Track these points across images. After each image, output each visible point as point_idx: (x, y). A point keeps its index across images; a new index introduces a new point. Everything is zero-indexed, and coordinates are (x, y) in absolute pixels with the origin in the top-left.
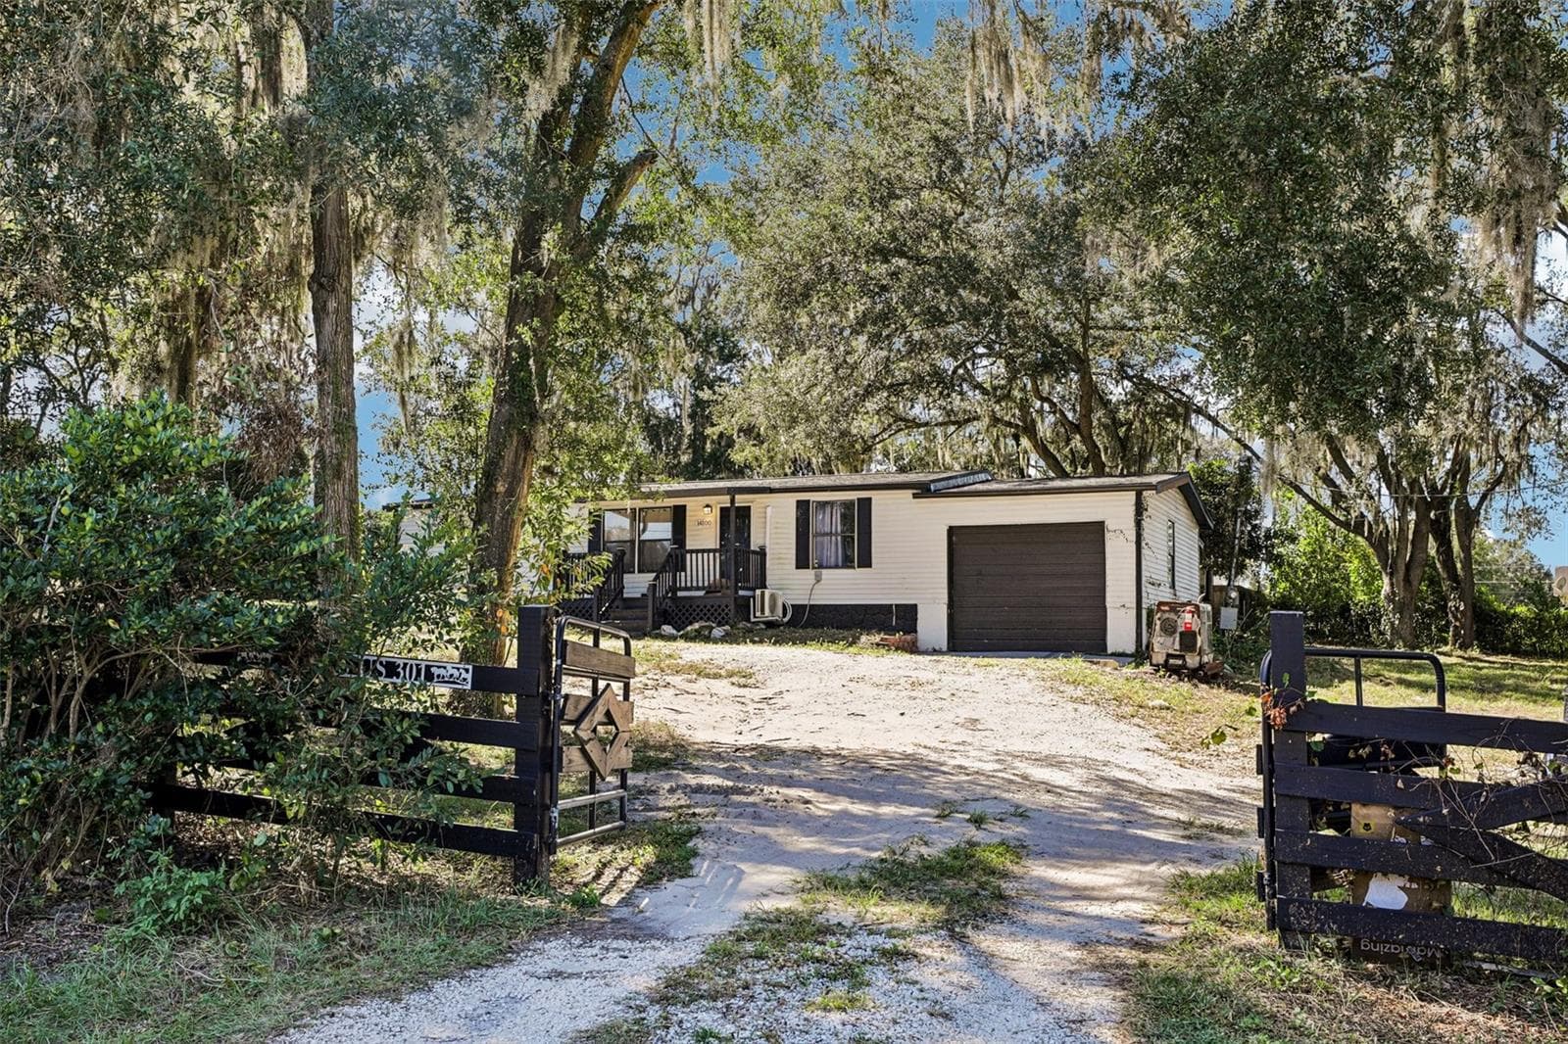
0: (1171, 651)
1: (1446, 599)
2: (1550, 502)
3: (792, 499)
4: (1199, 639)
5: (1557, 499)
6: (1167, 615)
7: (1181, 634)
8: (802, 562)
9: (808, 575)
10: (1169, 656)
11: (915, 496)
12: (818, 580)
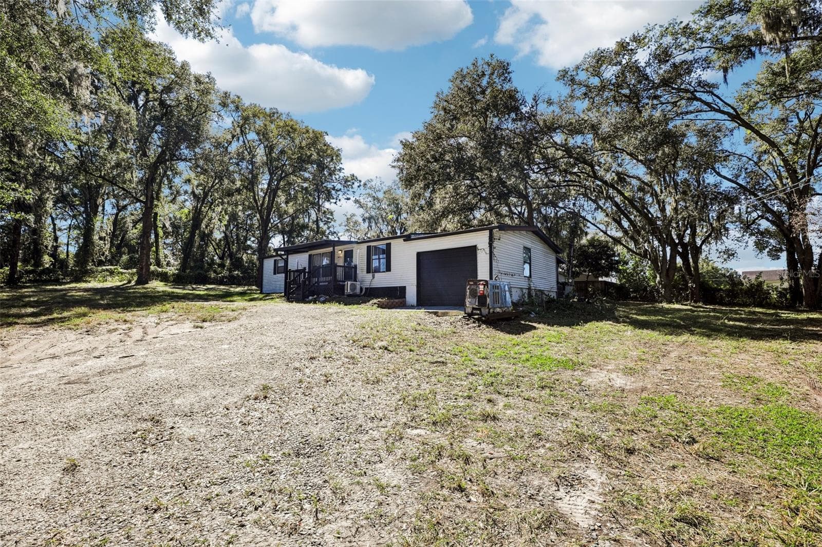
0: (474, 306)
1: (687, 283)
2: (738, 246)
3: (365, 246)
4: (488, 300)
5: (740, 244)
6: (473, 287)
7: (479, 297)
8: (368, 271)
9: (370, 275)
10: (474, 309)
11: (404, 240)
12: (373, 277)
